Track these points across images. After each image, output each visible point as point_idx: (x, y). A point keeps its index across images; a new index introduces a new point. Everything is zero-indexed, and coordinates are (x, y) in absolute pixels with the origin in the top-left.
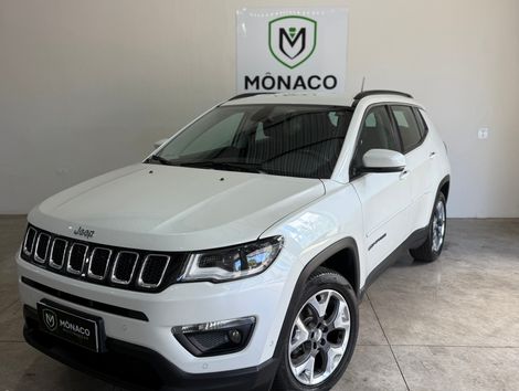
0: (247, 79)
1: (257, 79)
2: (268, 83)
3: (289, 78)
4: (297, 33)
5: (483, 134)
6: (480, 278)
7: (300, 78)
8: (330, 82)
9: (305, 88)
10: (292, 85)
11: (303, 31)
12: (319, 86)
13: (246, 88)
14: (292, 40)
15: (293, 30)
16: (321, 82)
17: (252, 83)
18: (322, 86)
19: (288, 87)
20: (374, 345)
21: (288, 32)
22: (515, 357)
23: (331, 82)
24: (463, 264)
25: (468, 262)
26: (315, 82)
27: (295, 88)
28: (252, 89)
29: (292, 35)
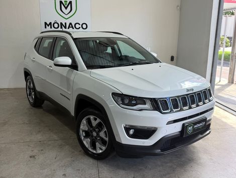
0: (46, 23)
1: (50, 23)
2: (56, 25)
3: (66, 23)
4: (68, 3)
7: (71, 24)
9: (73, 28)
13: (46, 27)
14: (66, 6)
15: (66, 2)
16: (80, 26)
17: (48, 26)
19: (65, 28)
21: (64, 3)
23: (84, 26)
26: (77, 26)
27: (68, 28)
28: (48, 28)
29: (66, 4)
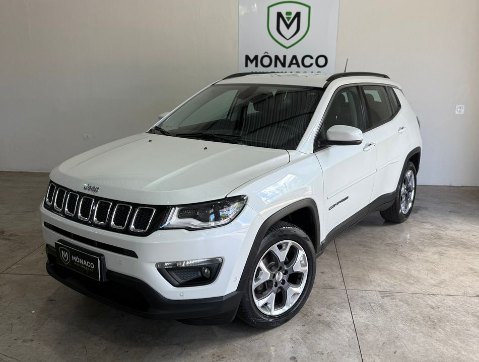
0: (247, 58)
1: (256, 57)
2: (266, 61)
3: (285, 57)
4: (292, 16)
5: (460, 110)
6: (440, 238)
7: (294, 57)
8: (321, 61)
9: (299, 66)
10: (288, 63)
11: (298, 15)
12: (311, 65)
13: (247, 65)
14: (288, 23)
15: (289, 13)
16: (313, 61)
17: (252, 62)
18: (314, 65)
19: (283, 65)
20: (333, 288)
21: (285, 16)
22: (451, 303)
24: (427, 226)
25: (432, 224)
26: (308, 61)
27: (289, 66)
28: (252, 67)
29: (288, 19)
